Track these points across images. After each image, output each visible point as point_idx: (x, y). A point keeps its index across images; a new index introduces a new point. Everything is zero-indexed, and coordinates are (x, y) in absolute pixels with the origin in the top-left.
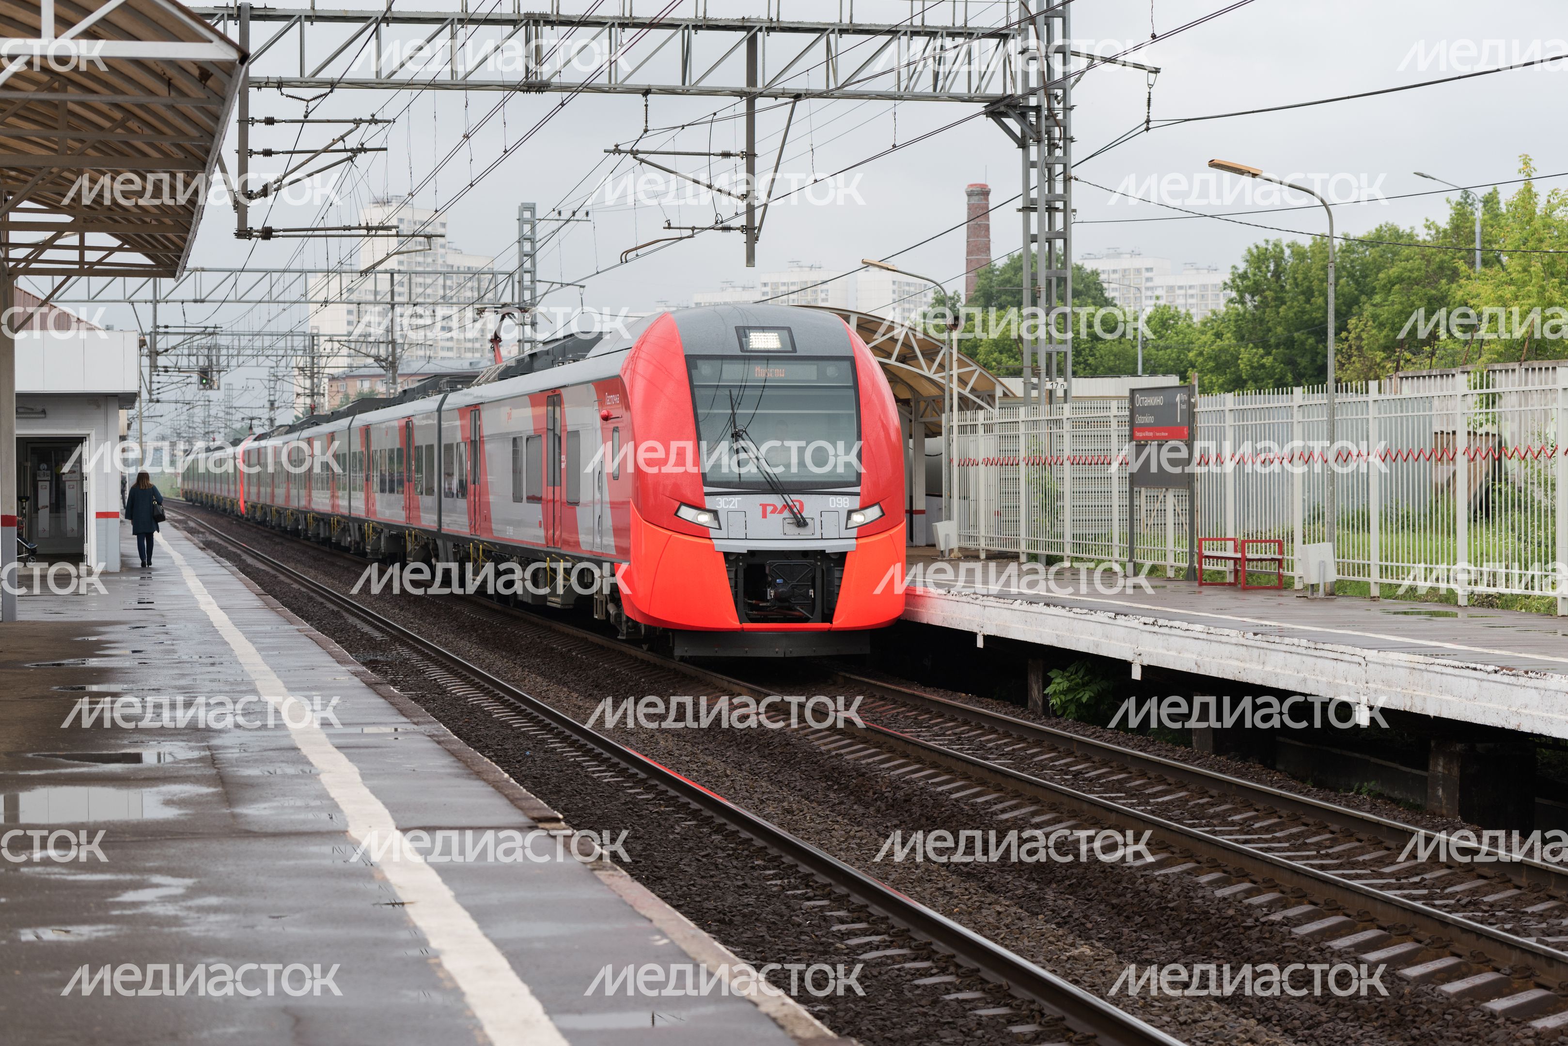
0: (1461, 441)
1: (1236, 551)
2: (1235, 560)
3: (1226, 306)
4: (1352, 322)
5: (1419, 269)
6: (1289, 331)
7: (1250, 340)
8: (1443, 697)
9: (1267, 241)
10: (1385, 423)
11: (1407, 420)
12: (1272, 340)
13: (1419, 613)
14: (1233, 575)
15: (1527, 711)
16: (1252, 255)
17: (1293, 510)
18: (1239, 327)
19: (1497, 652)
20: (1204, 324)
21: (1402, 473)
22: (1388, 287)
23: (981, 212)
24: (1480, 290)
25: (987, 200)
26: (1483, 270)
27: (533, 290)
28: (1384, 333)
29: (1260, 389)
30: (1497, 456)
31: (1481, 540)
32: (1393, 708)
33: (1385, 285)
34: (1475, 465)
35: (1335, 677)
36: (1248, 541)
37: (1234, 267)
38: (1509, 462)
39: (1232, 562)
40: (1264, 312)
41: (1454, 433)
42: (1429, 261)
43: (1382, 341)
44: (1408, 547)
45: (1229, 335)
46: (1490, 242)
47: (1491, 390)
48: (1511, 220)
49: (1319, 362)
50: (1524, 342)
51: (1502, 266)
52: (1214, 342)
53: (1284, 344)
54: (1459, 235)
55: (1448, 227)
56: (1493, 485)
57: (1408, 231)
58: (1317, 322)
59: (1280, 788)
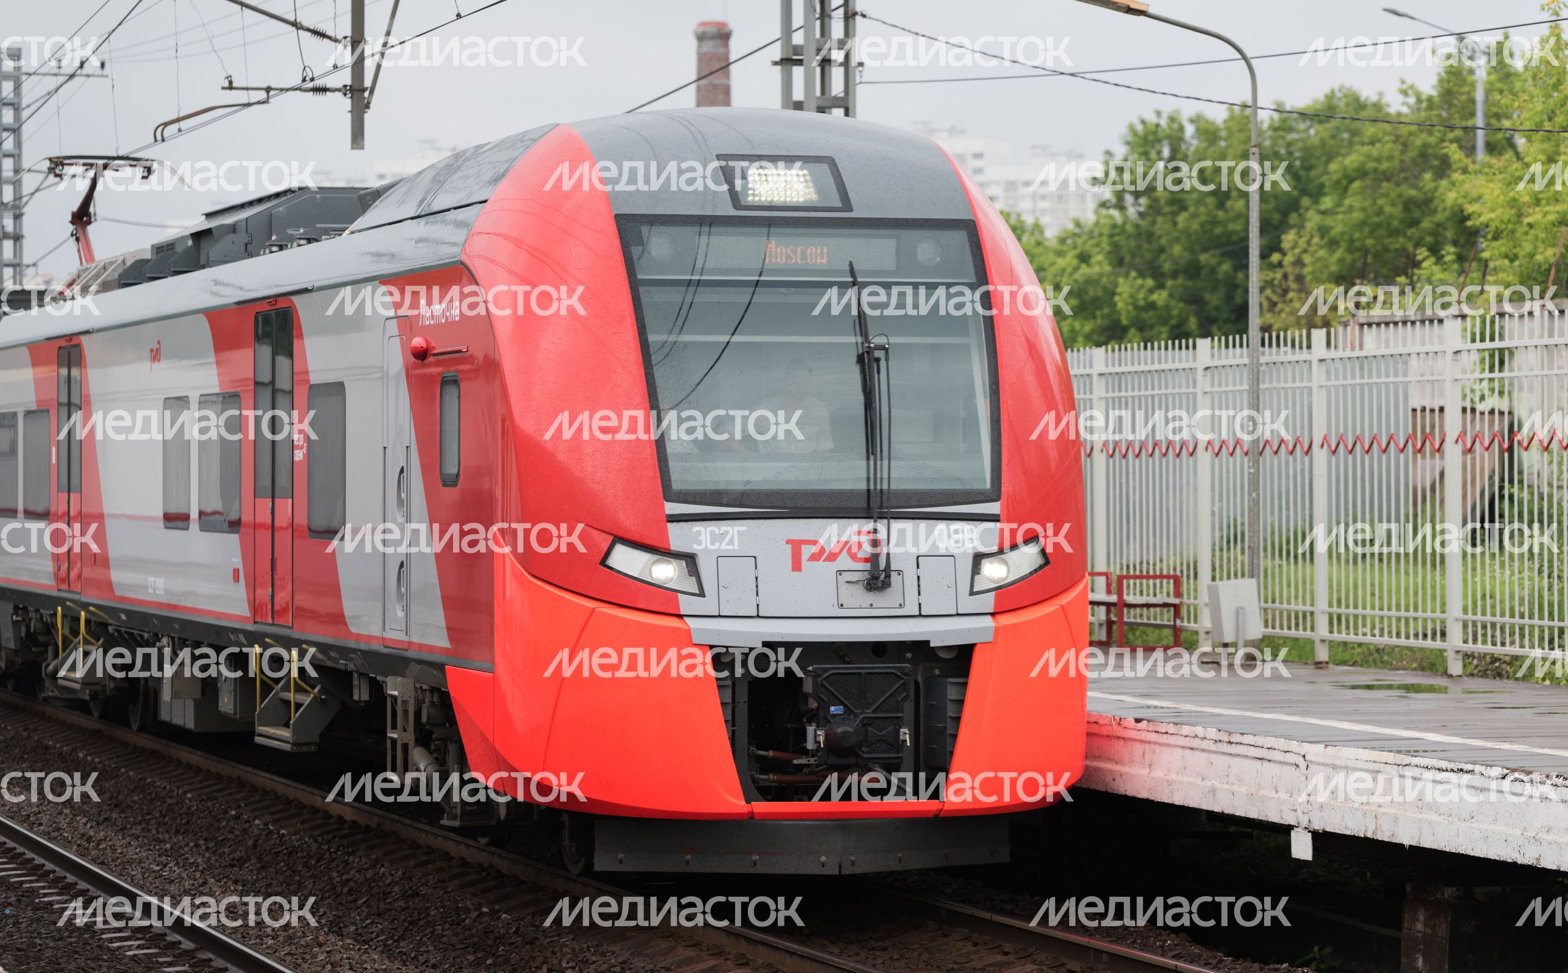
0: (1453, 423)
1: (1109, 592)
2: (1108, 605)
3: (1096, 212)
4: (1288, 238)
5: (1390, 158)
6: (1192, 252)
7: (1132, 266)
8: (1424, 816)
9: (1159, 113)
10: (1337, 393)
11: (1371, 390)
12: (1167, 267)
13: (1390, 687)
14: (1104, 629)
15: (1551, 837)
16: (1134, 133)
17: (1196, 528)
18: (1116, 247)
19: (1506, 746)
20: (1062, 241)
21: (1363, 471)
22: (1343, 186)
23: (718, 65)
24: (1483, 190)
25: (726, 45)
26: (1487, 159)
27: (17, 184)
28: (1338, 255)
29: (1147, 341)
30: (1506, 445)
31: (1483, 574)
32: (1348, 833)
33: (1338, 182)
34: (1473, 459)
35: (1259, 786)
36: (1128, 577)
37: (1109, 153)
38: (1525, 455)
39: (1103, 609)
40: (1154, 223)
41: (1442, 409)
42: (1405, 145)
43: (1334, 268)
44: (1373, 585)
45: (1100, 258)
46: (1498, 116)
47: (1497, 344)
48: (1530, 81)
49: (1238, 300)
50: (1549, 270)
51: (1517, 155)
52: (1076, 269)
53: (1185, 272)
54: (1450, 105)
55: (1434, 93)
56: (1501, 488)
57: (1374, 98)
58: (1235, 238)
59: (1176, 957)
